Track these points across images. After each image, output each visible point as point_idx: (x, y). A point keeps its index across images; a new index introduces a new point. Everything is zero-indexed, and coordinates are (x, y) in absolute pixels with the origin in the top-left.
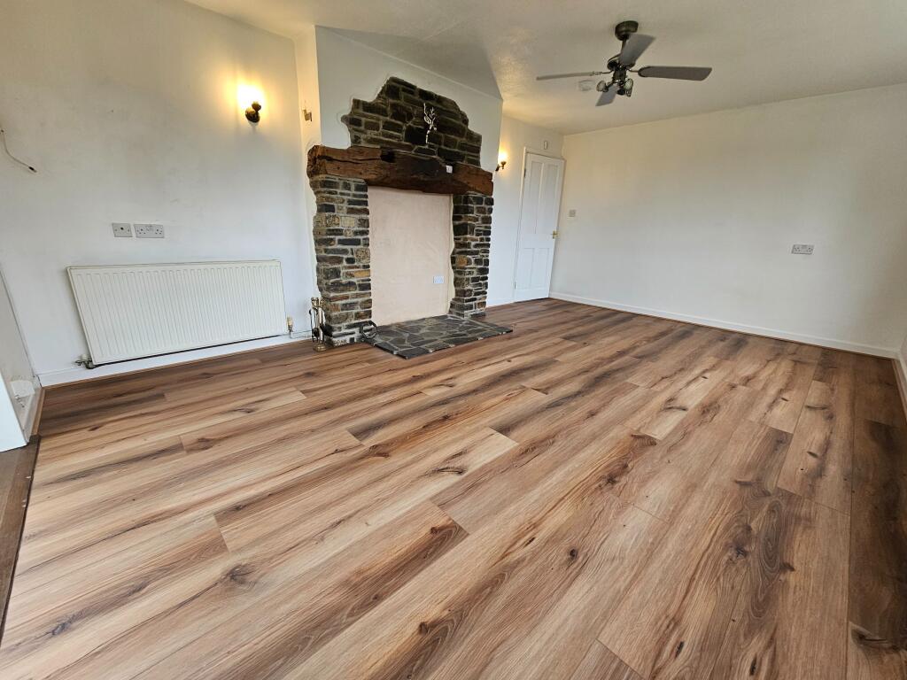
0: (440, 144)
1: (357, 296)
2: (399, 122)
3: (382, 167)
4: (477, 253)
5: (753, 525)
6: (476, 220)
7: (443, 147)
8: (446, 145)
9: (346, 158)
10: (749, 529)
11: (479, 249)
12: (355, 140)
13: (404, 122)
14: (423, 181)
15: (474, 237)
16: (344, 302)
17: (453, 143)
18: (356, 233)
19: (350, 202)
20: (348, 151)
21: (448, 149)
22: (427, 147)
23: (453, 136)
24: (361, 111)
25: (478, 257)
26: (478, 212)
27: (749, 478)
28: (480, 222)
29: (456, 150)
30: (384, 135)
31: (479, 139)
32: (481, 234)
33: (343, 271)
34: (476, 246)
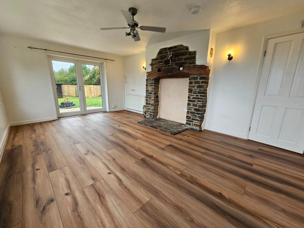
0: (176, 61)
1: (151, 107)
2: (162, 60)
3: (157, 74)
4: (194, 101)
5: (42, 146)
6: (194, 87)
7: (177, 62)
8: (178, 61)
9: (150, 74)
10: (42, 145)
11: (196, 100)
12: (152, 69)
13: (164, 59)
14: (169, 75)
15: (192, 94)
16: (148, 108)
17: (181, 59)
18: (151, 91)
19: (151, 84)
20: (151, 72)
21: (179, 62)
22: (171, 64)
23: (181, 57)
24: (153, 61)
25: (195, 103)
26: (194, 83)
27: (50, 151)
28: (196, 88)
29: (183, 61)
30: (158, 65)
31: (194, 53)
32: (196, 93)
33: (148, 100)
34: (193, 98)
